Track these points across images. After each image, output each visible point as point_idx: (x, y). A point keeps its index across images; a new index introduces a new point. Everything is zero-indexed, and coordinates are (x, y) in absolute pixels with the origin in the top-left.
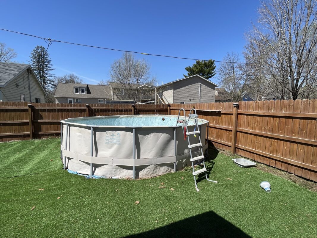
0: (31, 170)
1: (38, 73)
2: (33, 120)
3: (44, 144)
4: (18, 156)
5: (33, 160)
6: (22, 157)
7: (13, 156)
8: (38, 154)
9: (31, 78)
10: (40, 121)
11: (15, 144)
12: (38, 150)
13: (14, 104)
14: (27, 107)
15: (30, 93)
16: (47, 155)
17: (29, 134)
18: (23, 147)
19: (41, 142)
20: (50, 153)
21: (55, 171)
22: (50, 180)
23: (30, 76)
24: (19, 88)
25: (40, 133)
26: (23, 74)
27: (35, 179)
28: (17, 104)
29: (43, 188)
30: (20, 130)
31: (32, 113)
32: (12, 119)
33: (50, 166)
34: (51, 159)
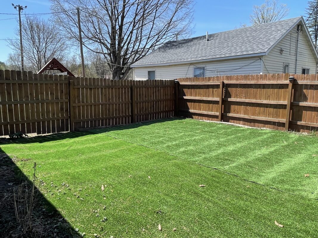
0: (273, 180)
1: (313, 32)
2: (292, 101)
3: (302, 142)
4: (265, 151)
5: (280, 164)
6: (268, 155)
7: (260, 150)
8: (289, 156)
9: (301, 38)
10: (302, 104)
11: (265, 133)
12: (291, 150)
13: (273, 77)
14: (287, 82)
15: (296, 62)
16: (302, 163)
17: (285, 122)
18: (274, 140)
19: (298, 139)
20: (307, 160)
21: (309, 200)
22: (296, 213)
23: (300, 33)
24: (283, 54)
25: (299, 123)
26: (290, 33)
27: (275, 199)
28: (276, 77)
29: (281, 224)
30: (275, 115)
31: (293, 90)
32: (268, 98)
33: (303, 185)
34: (306, 173)
